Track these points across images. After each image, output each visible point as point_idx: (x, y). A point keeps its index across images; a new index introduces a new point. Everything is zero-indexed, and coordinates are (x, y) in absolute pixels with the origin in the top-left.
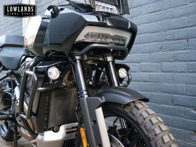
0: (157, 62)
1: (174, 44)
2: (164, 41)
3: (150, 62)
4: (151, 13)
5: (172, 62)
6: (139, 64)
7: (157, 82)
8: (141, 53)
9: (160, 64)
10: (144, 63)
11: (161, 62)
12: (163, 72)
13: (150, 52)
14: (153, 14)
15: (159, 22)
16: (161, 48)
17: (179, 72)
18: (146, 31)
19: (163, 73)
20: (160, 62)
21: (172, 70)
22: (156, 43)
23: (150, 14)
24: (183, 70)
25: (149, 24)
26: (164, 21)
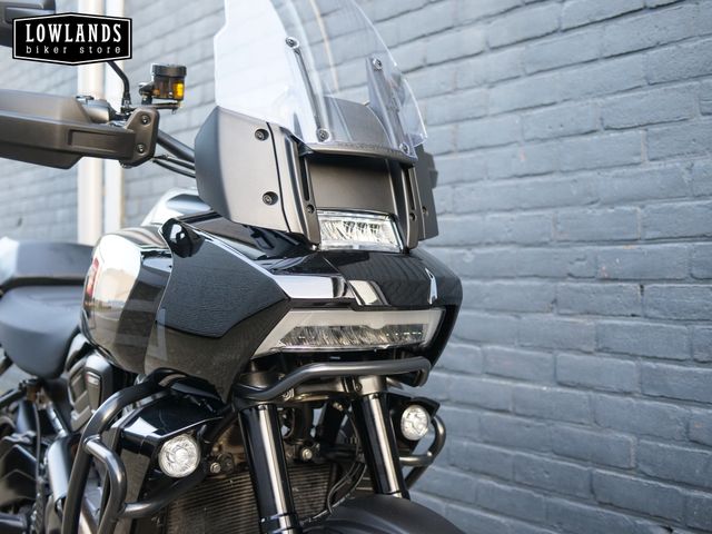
0: (541, 348)
1: (597, 292)
2: (563, 279)
3: (516, 344)
4: (521, 177)
5: (589, 353)
6: (478, 349)
7: (540, 418)
8: (487, 310)
9: (549, 356)
10: (497, 347)
11: (552, 348)
12: (561, 384)
13: (517, 311)
14: (527, 181)
15: (547, 213)
16: (555, 301)
17: (614, 393)
18: (503, 237)
19: (559, 390)
20: (550, 350)
21: (590, 381)
22: (536, 283)
23: (518, 181)
24: (627, 388)
25: (514, 215)
26: (563, 212)
